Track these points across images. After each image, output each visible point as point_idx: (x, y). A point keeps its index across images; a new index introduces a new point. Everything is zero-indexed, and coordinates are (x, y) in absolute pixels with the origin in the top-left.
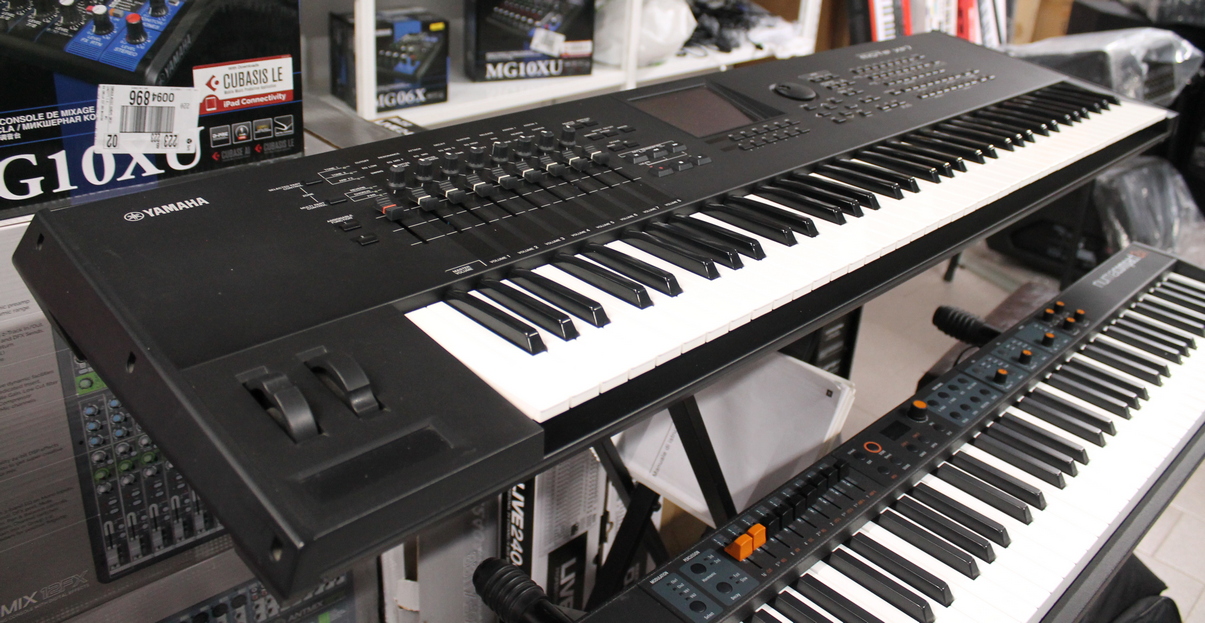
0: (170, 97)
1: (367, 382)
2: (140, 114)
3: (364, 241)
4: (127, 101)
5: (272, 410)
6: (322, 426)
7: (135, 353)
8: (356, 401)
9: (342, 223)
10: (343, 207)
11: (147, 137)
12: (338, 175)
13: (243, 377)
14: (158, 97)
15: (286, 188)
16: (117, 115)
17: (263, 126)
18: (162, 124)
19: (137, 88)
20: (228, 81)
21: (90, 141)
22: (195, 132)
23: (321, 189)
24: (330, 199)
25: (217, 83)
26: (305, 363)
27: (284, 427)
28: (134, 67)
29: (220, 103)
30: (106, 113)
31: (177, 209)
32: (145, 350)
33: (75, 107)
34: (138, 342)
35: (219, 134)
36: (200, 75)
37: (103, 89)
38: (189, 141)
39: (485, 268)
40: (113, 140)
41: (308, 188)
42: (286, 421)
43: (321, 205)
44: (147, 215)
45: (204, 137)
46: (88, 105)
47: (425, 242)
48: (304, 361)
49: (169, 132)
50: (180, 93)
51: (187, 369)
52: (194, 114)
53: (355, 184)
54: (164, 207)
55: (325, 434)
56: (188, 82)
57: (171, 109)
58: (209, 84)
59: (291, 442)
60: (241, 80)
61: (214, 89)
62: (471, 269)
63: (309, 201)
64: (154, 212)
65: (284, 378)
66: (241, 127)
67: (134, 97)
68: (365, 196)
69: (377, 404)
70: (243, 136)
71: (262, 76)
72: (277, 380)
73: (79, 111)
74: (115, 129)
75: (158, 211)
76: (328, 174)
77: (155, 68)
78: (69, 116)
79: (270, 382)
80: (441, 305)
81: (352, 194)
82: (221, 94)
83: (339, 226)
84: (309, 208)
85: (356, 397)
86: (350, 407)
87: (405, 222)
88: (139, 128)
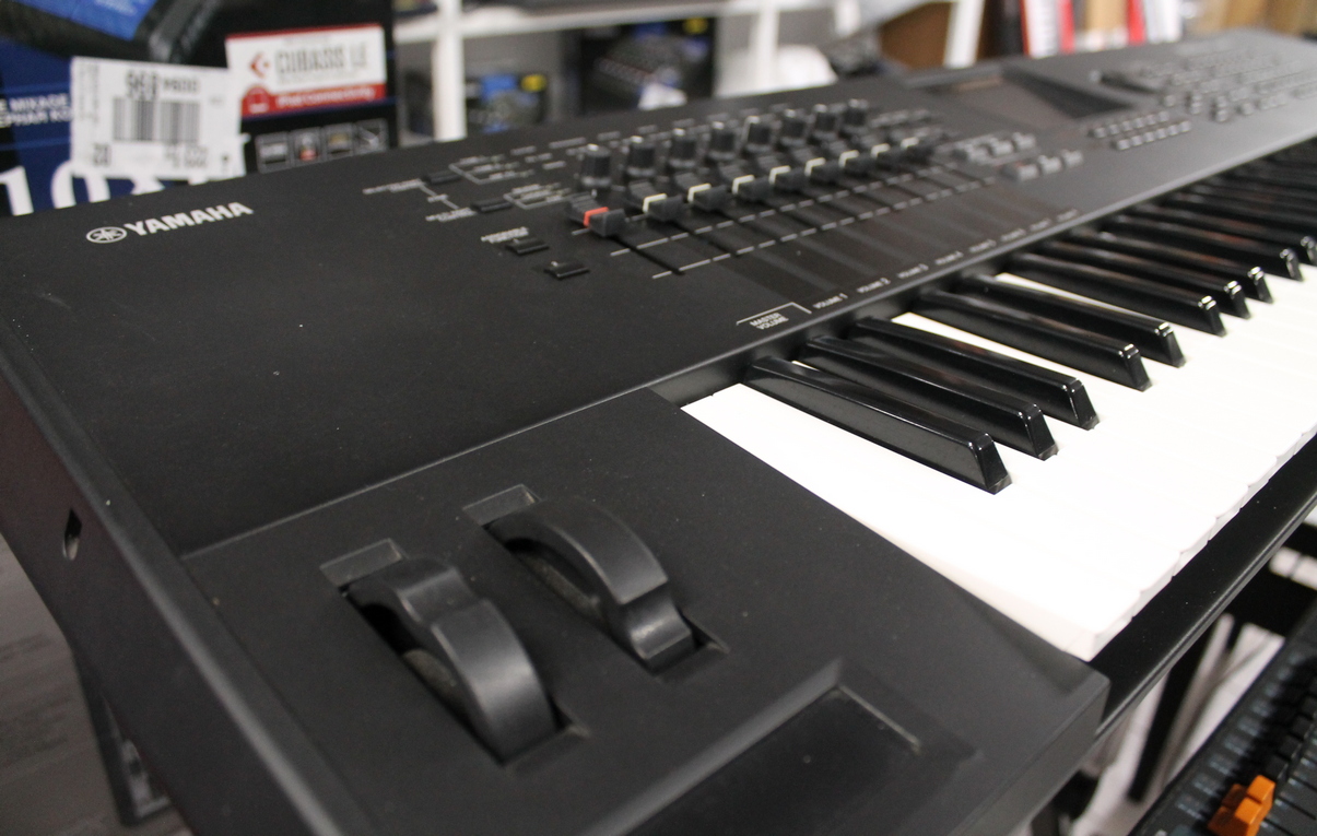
0: (192, 86)
1: (657, 578)
2: (144, 110)
3: (560, 270)
4: (121, 89)
5: (419, 657)
6: (566, 708)
7: (81, 515)
8: (642, 633)
9: (511, 241)
10: (507, 215)
11: (156, 150)
12: (489, 169)
13: (341, 570)
14: (173, 84)
15: (395, 187)
16: (106, 111)
17: (340, 137)
18: (180, 127)
19: (139, 68)
20: (284, 62)
21: (63, 153)
22: (234, 143)
23: (458, 189)
24: (480, 203)
25: (266, 65)
26: (487, 527)
27: (459, 709)
28: (129, 31)
29: (272, 99)
30: (88, 107)
31: (190, 223)
32: (101, 506)
33: (36, 94)
34: (86, 487)
35: (272, 149)
36: (239, 50)
37: (80, 67)
38: (226, 159)
39: (805, 317)
40: (102, 155)
41: (437, 187)
42: (464, 688)
43: (465, 213)
44: (132, 234)
45: (250, 152)
46: (57, 92)
47: (676, 272)
48: (482, 521)
49: (193, 141)
50: (207, 77)
51: (200, 552)
52: (232, 115)
53: (520, 183)
54: (167, 219)
55: (573, 730)
56: (218, 60)
57: (194, 107)
58: (254, 67)
59: (486, 760)
60: (304, 62)
61: (260, 75)
62: (783, 319)
63: (440, 208)
64: (145, 228)
65: (451, 576)
66: (307, 139)
67: (135, 83)
68: (542, 199)
69: (688, 632)
70: (309, 154)
71: (335, 59)
72: (433, 582)
73: (43, 102)
74: (104, 133)
75: (154, 225)
76: (469, 168)
77: (165, 36)
78: (26, 111)
79: (417, 590)
80: (739, 390)
81: (518, 197)
82: (273, 84)
83: (507, 246)
84: (443, 217)
85: (640, 622)
86: (626, 646)
87: (629, 239)
88: (143, 134)
